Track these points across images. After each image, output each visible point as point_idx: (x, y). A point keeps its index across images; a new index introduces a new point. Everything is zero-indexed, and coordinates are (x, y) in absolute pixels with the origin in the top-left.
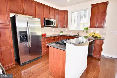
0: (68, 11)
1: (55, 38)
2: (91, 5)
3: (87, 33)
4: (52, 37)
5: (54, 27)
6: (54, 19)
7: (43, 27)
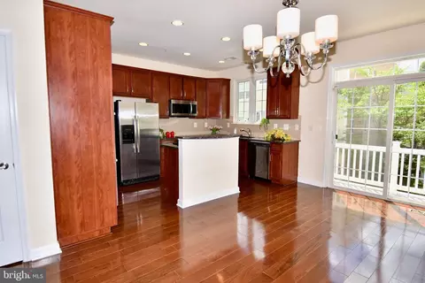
0: (230, 80)
5: (194, 117)
6: (193, 100)
7: (167, 118)
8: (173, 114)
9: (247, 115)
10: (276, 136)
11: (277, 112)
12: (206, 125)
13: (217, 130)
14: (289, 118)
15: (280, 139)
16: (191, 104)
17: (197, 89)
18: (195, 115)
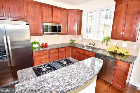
0: (83, 11)
1: (60, 51)
3: (107, 45)
4: (53, 49)
6: (59, 23)
7: (41, 35)
8: (45, 33)
16: (58, 26)
17: (62, 16)
18: (61, 33)
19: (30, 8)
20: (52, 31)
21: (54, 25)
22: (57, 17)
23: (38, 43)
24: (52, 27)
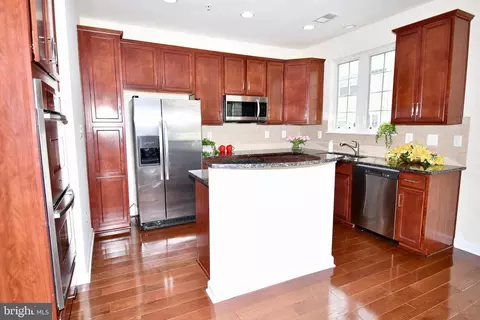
2: (394, 31)
5: (262, 122)
6: (262, 95)
7: (220, 124)
8: (228, 118)
9: (352, 118)
10: (412, 157)
11: (417, 111)
12: (284, 134)
13: (301, 142)
14: (444, 123)
15: (418, 163)
16: (258, 101)
17: (269, 78)
18: (265, 119)
19: (201, 67)
20: (243, 115)
21: (249, 99)
22: (257, 81)
23: (212, 144)
24: (244, 104)
